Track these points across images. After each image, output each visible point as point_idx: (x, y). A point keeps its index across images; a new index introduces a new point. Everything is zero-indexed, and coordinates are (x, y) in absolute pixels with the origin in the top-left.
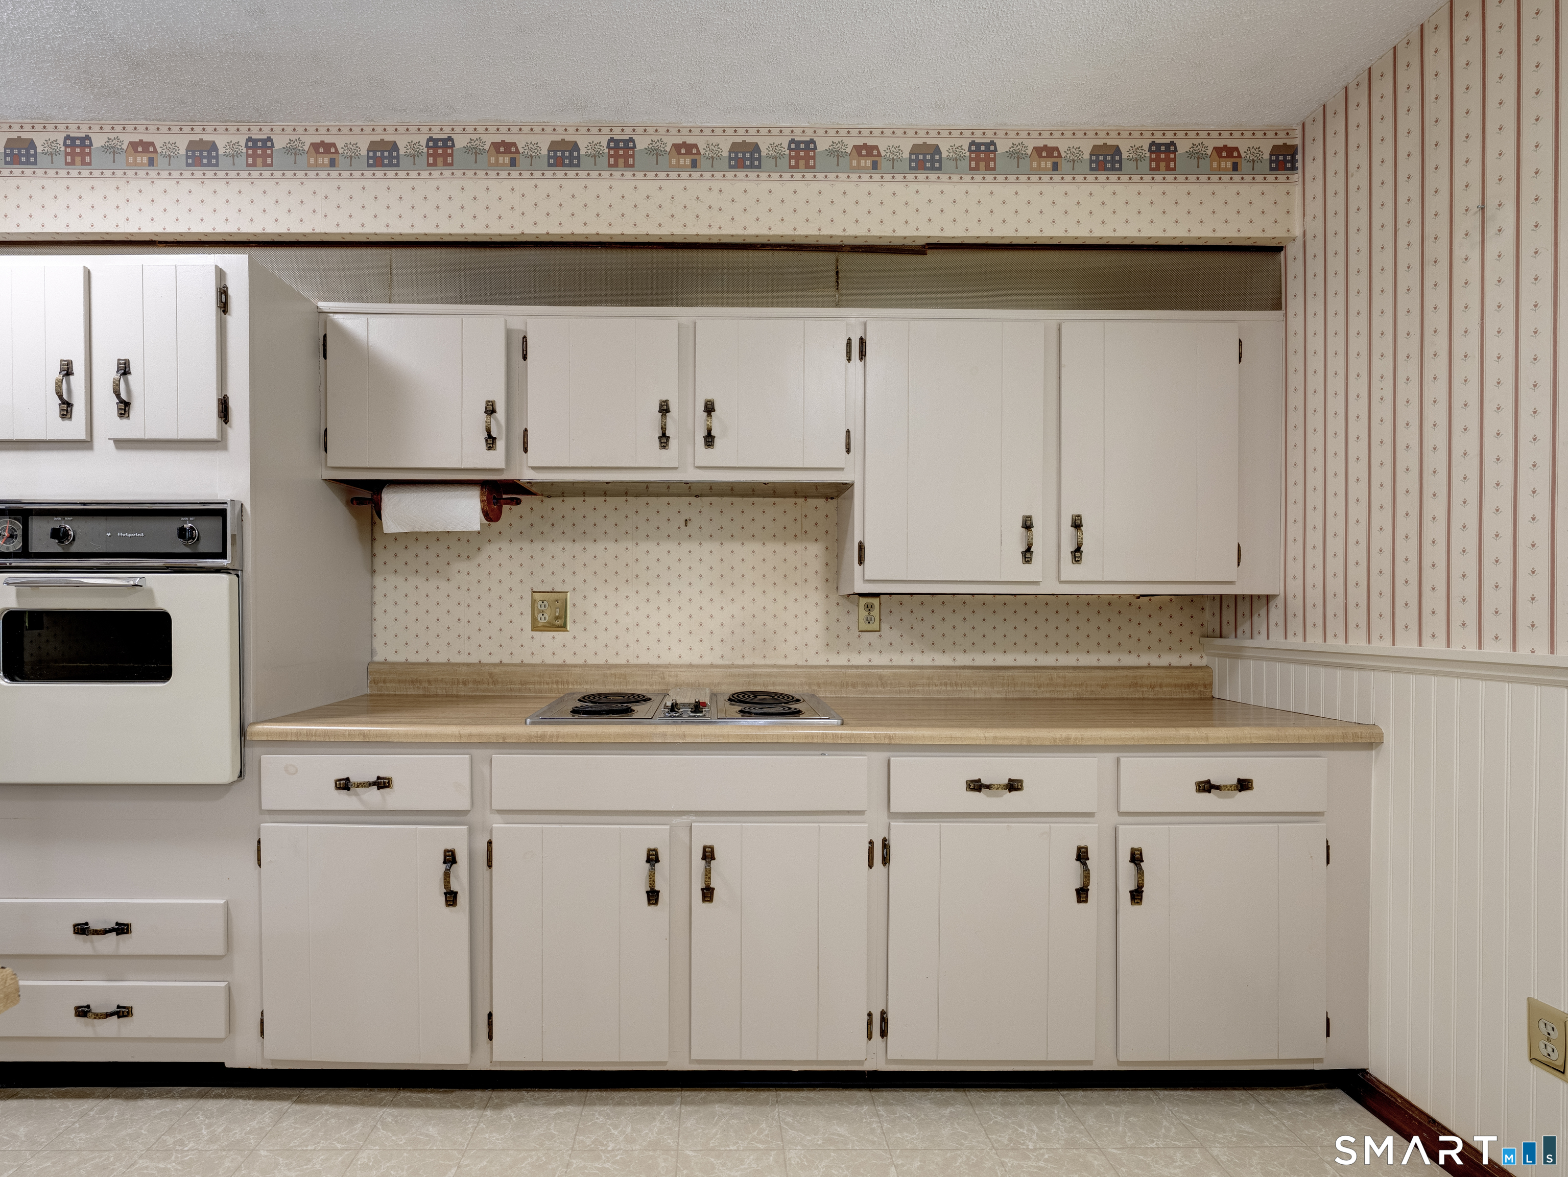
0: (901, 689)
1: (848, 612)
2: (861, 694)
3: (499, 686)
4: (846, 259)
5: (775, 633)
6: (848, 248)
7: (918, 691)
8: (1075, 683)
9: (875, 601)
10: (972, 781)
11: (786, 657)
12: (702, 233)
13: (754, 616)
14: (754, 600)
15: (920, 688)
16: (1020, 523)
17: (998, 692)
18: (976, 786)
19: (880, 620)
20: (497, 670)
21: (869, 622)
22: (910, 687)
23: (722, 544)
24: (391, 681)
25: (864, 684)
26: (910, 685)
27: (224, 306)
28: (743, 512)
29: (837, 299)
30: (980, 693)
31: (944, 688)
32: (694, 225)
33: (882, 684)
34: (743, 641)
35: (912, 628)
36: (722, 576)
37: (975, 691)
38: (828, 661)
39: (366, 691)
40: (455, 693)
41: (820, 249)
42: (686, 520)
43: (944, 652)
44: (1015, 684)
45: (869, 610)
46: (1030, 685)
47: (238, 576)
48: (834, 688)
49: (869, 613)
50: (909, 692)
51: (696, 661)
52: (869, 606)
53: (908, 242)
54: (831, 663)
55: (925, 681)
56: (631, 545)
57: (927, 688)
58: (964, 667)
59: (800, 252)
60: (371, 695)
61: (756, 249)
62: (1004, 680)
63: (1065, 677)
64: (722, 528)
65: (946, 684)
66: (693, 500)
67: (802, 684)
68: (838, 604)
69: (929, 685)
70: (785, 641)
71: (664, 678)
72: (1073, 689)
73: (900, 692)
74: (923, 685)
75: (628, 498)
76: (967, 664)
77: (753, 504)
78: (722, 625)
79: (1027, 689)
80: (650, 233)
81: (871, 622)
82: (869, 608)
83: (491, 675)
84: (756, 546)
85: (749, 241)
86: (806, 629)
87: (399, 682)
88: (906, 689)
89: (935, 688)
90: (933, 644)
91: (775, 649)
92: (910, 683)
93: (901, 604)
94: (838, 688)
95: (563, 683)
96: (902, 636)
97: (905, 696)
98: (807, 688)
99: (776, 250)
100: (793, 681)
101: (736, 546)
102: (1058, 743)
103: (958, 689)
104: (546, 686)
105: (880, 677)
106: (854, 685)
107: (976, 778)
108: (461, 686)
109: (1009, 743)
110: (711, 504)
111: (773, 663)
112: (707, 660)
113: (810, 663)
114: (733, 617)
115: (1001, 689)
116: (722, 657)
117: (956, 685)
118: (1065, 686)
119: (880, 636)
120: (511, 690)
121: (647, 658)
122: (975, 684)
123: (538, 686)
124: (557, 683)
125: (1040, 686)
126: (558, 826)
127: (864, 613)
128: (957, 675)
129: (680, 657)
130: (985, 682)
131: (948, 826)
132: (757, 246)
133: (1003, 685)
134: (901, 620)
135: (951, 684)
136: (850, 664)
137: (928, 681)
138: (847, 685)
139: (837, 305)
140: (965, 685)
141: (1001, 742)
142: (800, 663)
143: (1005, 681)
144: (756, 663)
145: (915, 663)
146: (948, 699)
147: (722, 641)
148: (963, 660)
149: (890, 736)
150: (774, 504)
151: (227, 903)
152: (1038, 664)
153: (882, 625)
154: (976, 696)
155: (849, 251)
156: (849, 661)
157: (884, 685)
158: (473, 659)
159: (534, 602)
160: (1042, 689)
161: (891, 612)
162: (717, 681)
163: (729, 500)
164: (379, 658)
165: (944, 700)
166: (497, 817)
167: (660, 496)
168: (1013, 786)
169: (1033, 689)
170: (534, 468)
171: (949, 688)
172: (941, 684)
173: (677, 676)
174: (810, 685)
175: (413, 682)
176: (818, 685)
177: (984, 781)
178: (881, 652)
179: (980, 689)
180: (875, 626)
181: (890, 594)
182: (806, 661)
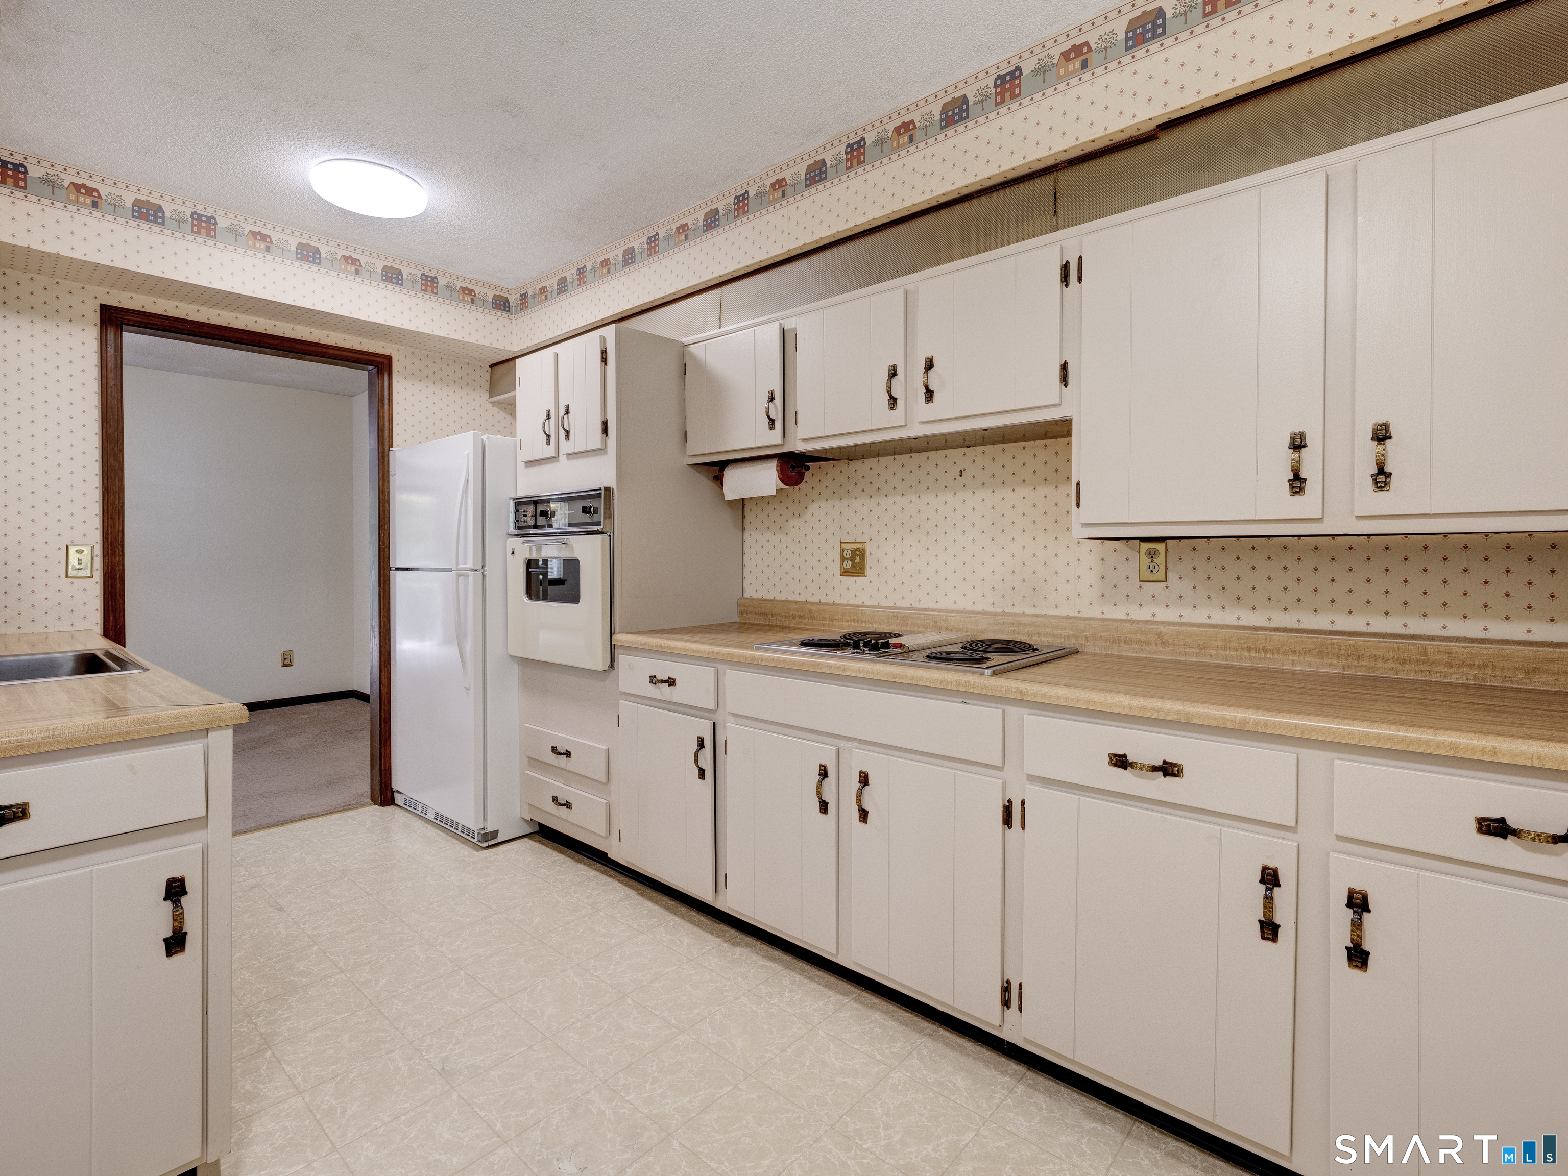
0: (1187, 650)
1: (1127, 560)
2: (1137, 653)
3: (815, 621)
4: (1067, 177)
5: (1045, 581)
6: (1064, 165)
7: (1210, 655)
8: (1469, 662)
9: (1160, 547)
10: (1115, 755)
11: (1057, 607)
12: (916, 202)
13: (1024, 564)
14: (1024, 547)
15: (1213, 652)
16: (1287, 442)
17: (1330, 665)
18: (1121, 762)
19: (1167, 569)
20: (814, 608)
21: (1152, 571)
22: (1199, 649)
23: (993, 492)
24: (751, 613)
25: (1140, 642)
26: (1199, 647)
27: (605, 361)
28: (1014, 458)
29: (1055, 222)
30: (1302, 665)
31: (1246, 654)
32: (910, 197)
33: (1162, 643)
34: (1013, 589)
35: (1209, 578)
36: (993, 524)
37: (1293, 660)
38: (1103, 613)
39: (737, 620)
40: (787, 625)
41: (1035, 176)
42: (961, 471)
43: (1254, 609)
44: (1359, 657)
45: (1152, 557)
46: (1385, 660)
47: (610, 536)
48: (1104, 644)
49: (1152, 561)
50: (1197, 655)
51: (970, 607)
52: (1152, 553)
53: (1134, 133)
54: (1107, 616)
55: (1219, 643)
56: (914, 497)
57: (1223, 652)
58: (1285, 630)
59: (1015, 187)
60: (740, 623)
61: (974, 198)
62: (1340, 649)
63: (1450, 653)
64: (993, 476)
65: (1249, 649)
66: (965, 450)
67: (1068, 637)
68: (1115, 551)
69: (1225, 649)
70: (1056, 590)
71: (936, 622)
72: (1467, 671)
73: (1186, 654)
74: (1217, 648)
75: (912, 454)
76: (1289, 626)
77: (1024, 448)
78: (993, 572)
79: (1380, 664)
80: (875, 217)
81: (1155, 571)
82: (1152, 554)
83: (810, 611)
84: (1026, 491)
85: (965, 192)
86: (1079, 578)
87: (755, 613)
88: (1194, 651)
89: (1233, 653)
90: (1239, 599)
91: (1045, 598)
92: (1199, 645)
93: (1194, 549)
94: (1108, 644)
95: (858, 621)
96: (1195, 588)
97: (1191, 660)
98: (1073, 641)
99: (992, 192)
100: (1059, 632)
101: (1006, 493)
102: (1229, 725)
103: (1268, 656)
104: (847, 624)
105: (1160, 635)
106: (1128, 642)
107: (1122, 753)
108: (791, 619)
109: (1161, 717)
110: (983, 453)
111: (1043, 613)
112: (979, 607)
113: (1083, 615)
114: (1003, 564)
115: (1335, 662)
116: (993, 604)
117: (1265, 651)
118: (1450, 665)
119: (1167, 588)
120: (823, 625)
121: (927, 603)
122: (1294, 652)
123: (841, 623)
124: (854, 621)
125: (1403, 662)
126: (763, 732)
127: (1147, 561)
128: (1265, 639)
129: (955, 603)
130: (1310, 651)
131: (1087, 801)
132: (973, 195)
133: (1338, 656)
134: (1194, 569)
135: (1257, 650)
136: (1129, 618)
137: (1223, 644)
138: (1120, 641)
139: (1056, 229)
140: (1278, 652)
141: (1150, 715)
142: (1072, 614)
143: (1342, 651)
144: (1027, 612)
145: (1212, 621)
146: (1253, 669)
147: (993, 588)
148: (1282, 620)
149: (1021, 692)
150: (1046, 446)
151: (608, 749)
152: (1409, 631)
153: (1169, 573)
154: (1295, 668)
155: (1065, 167)
156: (1128, 614)
157: (1164, 644)
158: (802, 599)
159: (842, 551)
160: (1407, 666)
161: (1180, 559)
162: (983, 628)
163: (1000, 447)
164: (747, 595)
165: (1246, 669)
166: (731, 718)
167: (939, 450)
168: (1169, 770)
169: (1391, 665)
170: (803, 440)
171: (1253, 654)
172: (1242, 649)
173: (947, 621)
174: (1077, 638)
175: (763, 614)
176: (1087, 638)
177: (1131, 758)
178: (1167, 606)
179: (1302, 658)
180: (1161, 575)
181: (1180, 538)
182: (1079, 612)
